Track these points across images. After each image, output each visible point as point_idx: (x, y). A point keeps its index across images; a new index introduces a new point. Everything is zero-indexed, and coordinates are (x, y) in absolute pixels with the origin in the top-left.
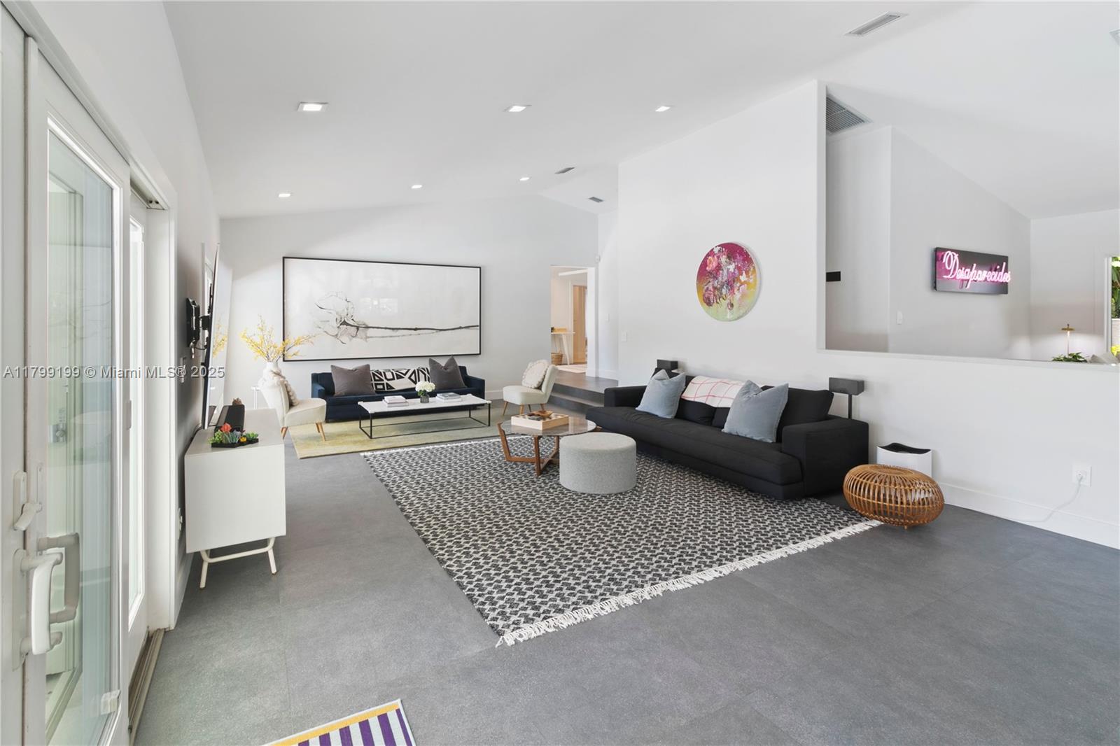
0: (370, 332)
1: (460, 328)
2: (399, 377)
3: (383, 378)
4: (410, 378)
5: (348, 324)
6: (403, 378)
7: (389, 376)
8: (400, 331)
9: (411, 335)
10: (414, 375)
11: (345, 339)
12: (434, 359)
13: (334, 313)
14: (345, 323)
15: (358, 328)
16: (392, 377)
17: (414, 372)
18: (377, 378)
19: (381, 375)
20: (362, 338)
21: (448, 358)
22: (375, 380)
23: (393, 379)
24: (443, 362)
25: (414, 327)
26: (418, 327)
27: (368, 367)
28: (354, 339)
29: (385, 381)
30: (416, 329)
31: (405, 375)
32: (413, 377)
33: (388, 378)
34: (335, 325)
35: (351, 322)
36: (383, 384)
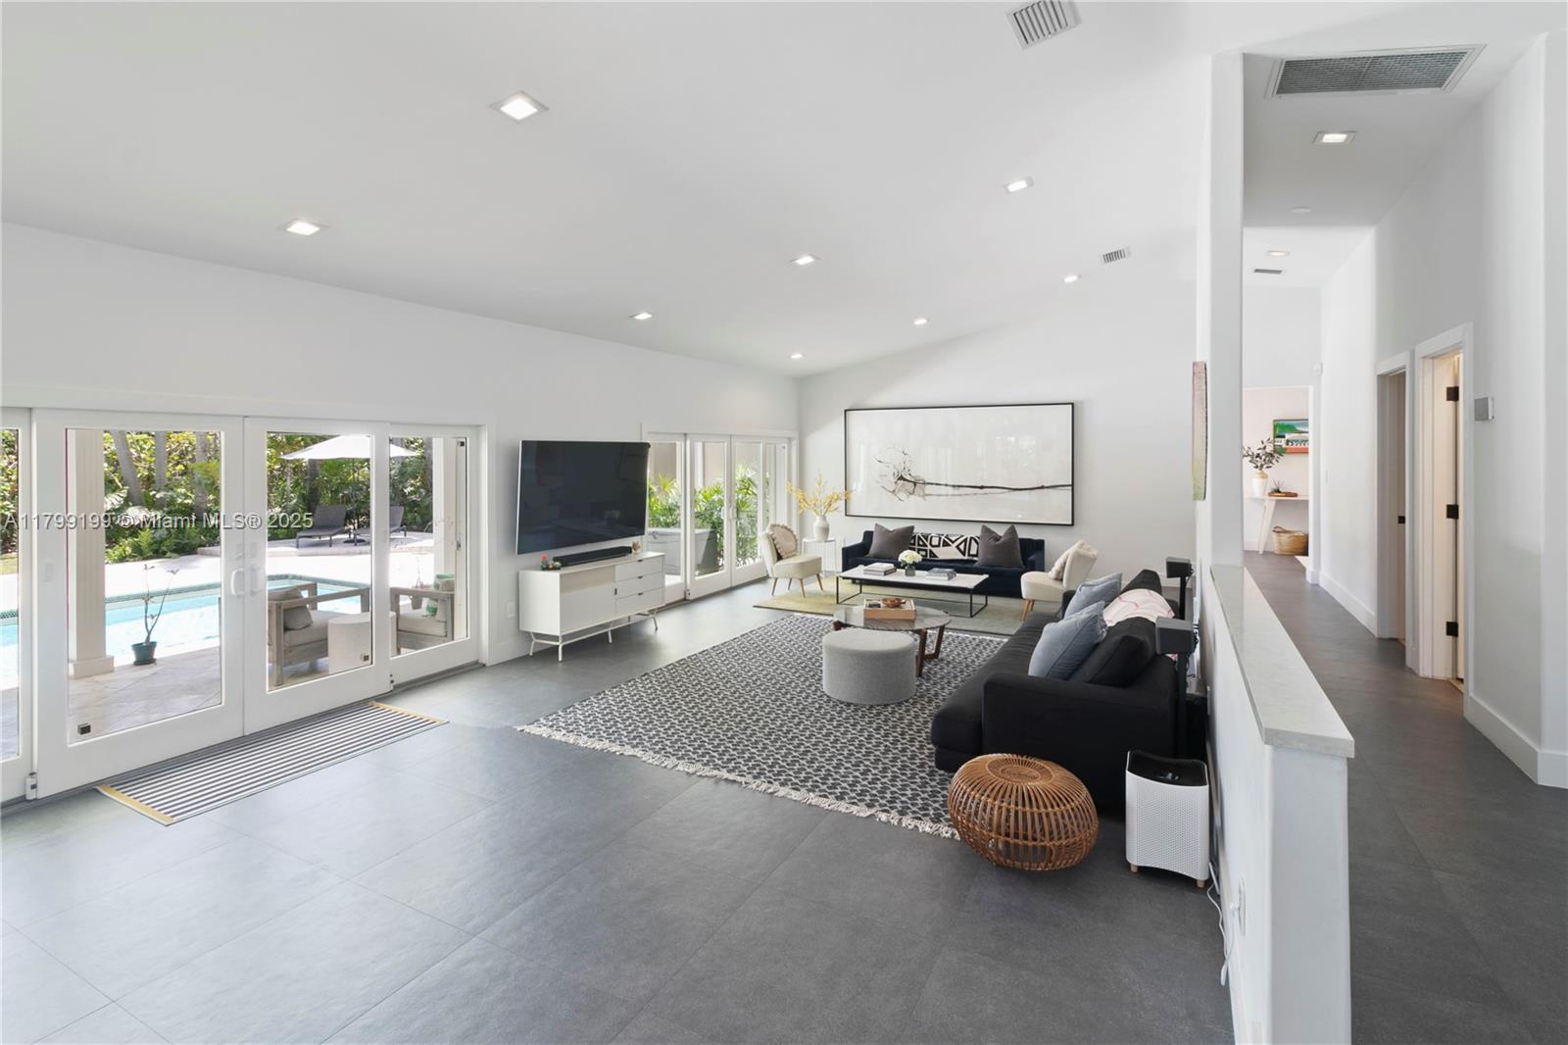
0: (929, 489)
1: (1042, 487)
2: (946, 544)
3: (928, 544)
4: (958, 547)
5: (905, 480)
6: (949, 545)
7: (935, 541)
8: (961, 489)
9: (975, 494)
10: (963, 544)
11: (902, 495)
12: (989, 526)
13: (891, 466)
14: (901, 478)
15: (915, 484)
16: (937, 544)
17: (966, 540)
18: (921, 543)
19: (926, 539)
20: (919, 495)
21: (1009, 526)
22: (919, 545)
23: (938, 546)
24: (1001, 531)
25: (980, 485)
26: (985, 485)
27: (912, 528)
28: (912, 497)
29: (929, 547)
30: (982, 487)
31: (953, 542)
32: (962, 547)
33: (933, 543)
34: (893, 480)
35: (908, 477)
36: (926, 551)
